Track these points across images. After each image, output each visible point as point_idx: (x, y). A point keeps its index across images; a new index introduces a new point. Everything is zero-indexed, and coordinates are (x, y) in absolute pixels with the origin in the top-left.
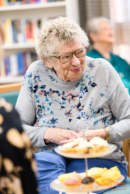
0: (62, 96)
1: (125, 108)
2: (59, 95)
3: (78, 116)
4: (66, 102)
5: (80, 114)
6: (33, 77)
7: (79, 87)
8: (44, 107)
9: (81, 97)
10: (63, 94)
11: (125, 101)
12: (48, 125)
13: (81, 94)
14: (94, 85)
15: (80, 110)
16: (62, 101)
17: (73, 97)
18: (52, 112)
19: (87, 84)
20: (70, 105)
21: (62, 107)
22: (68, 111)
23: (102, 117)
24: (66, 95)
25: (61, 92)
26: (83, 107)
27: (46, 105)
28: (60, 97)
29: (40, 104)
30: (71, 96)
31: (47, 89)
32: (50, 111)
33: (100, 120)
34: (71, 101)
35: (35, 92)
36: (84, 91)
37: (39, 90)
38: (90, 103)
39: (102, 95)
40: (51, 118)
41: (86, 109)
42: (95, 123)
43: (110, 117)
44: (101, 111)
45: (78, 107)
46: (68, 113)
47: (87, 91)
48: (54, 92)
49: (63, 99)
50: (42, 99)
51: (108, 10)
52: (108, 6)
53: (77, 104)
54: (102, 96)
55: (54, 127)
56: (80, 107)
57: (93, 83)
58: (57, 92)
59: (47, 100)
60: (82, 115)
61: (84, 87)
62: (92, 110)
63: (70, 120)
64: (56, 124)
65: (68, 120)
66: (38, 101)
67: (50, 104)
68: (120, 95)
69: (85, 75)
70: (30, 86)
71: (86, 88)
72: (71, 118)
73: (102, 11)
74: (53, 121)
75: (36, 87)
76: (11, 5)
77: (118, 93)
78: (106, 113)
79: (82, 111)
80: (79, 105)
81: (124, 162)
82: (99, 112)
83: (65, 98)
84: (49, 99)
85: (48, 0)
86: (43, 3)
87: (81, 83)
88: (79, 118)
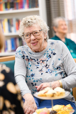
0: (37, 61)
2: (35, 61)
3: (46, 72)
7: (46, 55)
8: (27, 68)
9: (47, 61)
10: (38, 60)
13: (47, 59)
14: (54, 54)
15: (47, 68)
16: (37, 64)
17: (43, 61)
19: (50, 54)
21: (37, 67)
22: (41, 69)
23: (60, 71)
24: (39, 61)
26: (49, 66)
28: (36, 62)
33: (58, 73)
34: (42, 64)
36: (49, 57)
38: (52, 64)
40: (31, 74)
42: (56, 75)
44: (59, 68)
45: (46, 66)
47: (50, 57)
48: (32, 59)
49: (38, 63)
51: (64, 13)
52: (64, 11)
53: (45, 65)
54: (59, 60)
56: (47, 66)
57: (54, 53)
58: (34, 59)
60: (49, 70)
61: (49, 55)
63: (42, 74)
64: (34, 77)
65: (41, 74)
67: (31, 66)
69: (49, 49)
71: (50, 56)
72: (42, 73)
73: (60, 13)
76: (7, 10)
79: (48, 68)
80: (47, 65)
82: (57, 68)
83: (38, 62)
85: (29, 7)
86: (26, 9)
87: (47, 53)
88: (47, 72)
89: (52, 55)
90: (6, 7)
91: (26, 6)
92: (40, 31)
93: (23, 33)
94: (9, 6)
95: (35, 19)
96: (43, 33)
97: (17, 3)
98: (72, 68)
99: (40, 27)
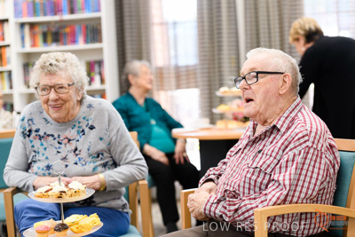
0: (57, 139)
1: (126, 153)
2: (55, 139)
3: (74, 162)
4: (62, 146)
5: (77, 159)
6: (26, 120)
7: (76, 129)
8: (38, 153)
9: (78, 141)
11: (126, 146)
12: (43, 172)
13: (78, 137)
14: (92, 128)
15: (77, 155)
16: (58, 145)
17: (69, 140)
18: (47, 158)
19: (84, 127)
20: (66, 149)
21: (57, 152)
22: (64, 156)
23: (102, 162)
24: (61, 138)
25: (56, 136)
26: (80, 151)
27: (41, 150)
28: (56, 141)
29: (35, 149)
30: (67, 140)
31: (41, 133)
32: (45, 157)
33: (99, 166)
34: (68, 145)
35: (29, 136)
36: (81, 134)
37: (33, 134)
38: (88, 148)
39: (101, 139)
40: (46, 164)
41: (84, 154)
42: (94, 169)
43: (111, 162)
44: (101, 156)
45: (74, 152)
46: (64, 159)
47: (84, 134)
48: (49, 136)
49: (59, 143)
50: (37, 143)
51: (149, 53)
53: (73, 148)
55: (49, 174)
56: (77, 152)
57: (92, 126)
58: (53, 136)
59: (42, 145)
60: (80, 160)
61: (81, 130)
62: (90, 155)
63: (67, 166)
64: (51, 170)
65: (64, 166)
66: (33, 146)
67: (45, 149)
68: (121, 139)
69: (82, 117)
70: (22, 130)
71: (83, 131)
72: (67, 164)
73: (142, 54)
74: (48, 167)
75: (30, 131)
76: (47, 46)
77: (119, 137)
78: (106, 158)
79: (79, 156)
80: (76, 149)
81: (125, 210)
82: (98, 156)
83: (60, 141)
84: (44, 143)
85: (86, 42)
86: (81, 45)
87: (77, 125)
88: (76, 163)
89: (87, 130)
90: (45, 41)
91: (81, 39)
92: (69, 85)
93: (38, 84)
94: (49, 38)
95: (65, 61)
96: (74, 89)
97: (65, 34)
98: (129, 154)
99: (70, 79)
